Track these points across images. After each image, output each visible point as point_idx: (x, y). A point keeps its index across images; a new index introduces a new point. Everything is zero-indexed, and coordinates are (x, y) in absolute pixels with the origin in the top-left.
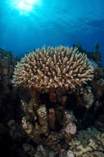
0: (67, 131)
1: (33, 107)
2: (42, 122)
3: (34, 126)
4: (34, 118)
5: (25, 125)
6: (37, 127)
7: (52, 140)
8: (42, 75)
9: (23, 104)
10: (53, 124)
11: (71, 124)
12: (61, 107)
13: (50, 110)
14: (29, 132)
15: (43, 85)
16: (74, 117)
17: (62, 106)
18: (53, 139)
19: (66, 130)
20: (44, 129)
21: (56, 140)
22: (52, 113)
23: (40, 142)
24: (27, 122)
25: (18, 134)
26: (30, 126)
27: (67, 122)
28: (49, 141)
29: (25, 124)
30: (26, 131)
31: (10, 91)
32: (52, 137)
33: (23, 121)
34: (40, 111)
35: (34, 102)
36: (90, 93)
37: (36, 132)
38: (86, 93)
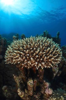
0: (46, 93)
2: (30, 89)
6: (26, 91)
9: (15, 77)
11: (50, 89)
18: (36, 97)
20: (31, 92)
22: (35, 82)
24: (21, 91)
26: (23, 93)
30: (21, 96)
33: (18, 91)
34: (29, 83)
35: (23, 75)
38: (54, 67)
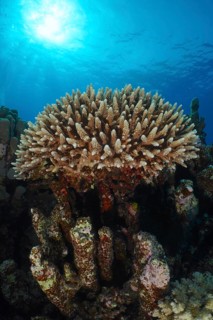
0: (145, 283)
1: (60, 226)
2: (82, 262)
3: (62, 272)
4: (61, 252)
5: (37, 268)
6: (68, 274)
7: (105, 307)
8: (86, 138)
9: (36, 217)
10: (106, 269)
11: (155, 261)
12: (124, 230)
13: (101, 233)
14: (47, 285)
15: (85, 169)
16: (160, 246)
17: (127, 228)
18: (108, 304)
19: (142, 278)
20: (87, 279)
21: (117, 308)
22: (106, 239)
23: (77, 313)
24: (42, 260)
25: (22, 293)
26: (51, 271)
27: (143, 261)
28: (98, 309)
29: (38, 264)
30: (40, 283)
31: (7, 195)
32: (105, 301)
33: (32, 257)
34: (77, 231)
35: (63, 214)
36: (190, 193)
37: (66, 287)
38: (182, 195)
